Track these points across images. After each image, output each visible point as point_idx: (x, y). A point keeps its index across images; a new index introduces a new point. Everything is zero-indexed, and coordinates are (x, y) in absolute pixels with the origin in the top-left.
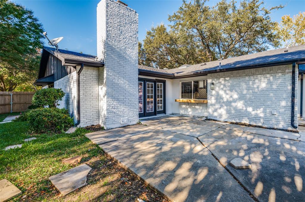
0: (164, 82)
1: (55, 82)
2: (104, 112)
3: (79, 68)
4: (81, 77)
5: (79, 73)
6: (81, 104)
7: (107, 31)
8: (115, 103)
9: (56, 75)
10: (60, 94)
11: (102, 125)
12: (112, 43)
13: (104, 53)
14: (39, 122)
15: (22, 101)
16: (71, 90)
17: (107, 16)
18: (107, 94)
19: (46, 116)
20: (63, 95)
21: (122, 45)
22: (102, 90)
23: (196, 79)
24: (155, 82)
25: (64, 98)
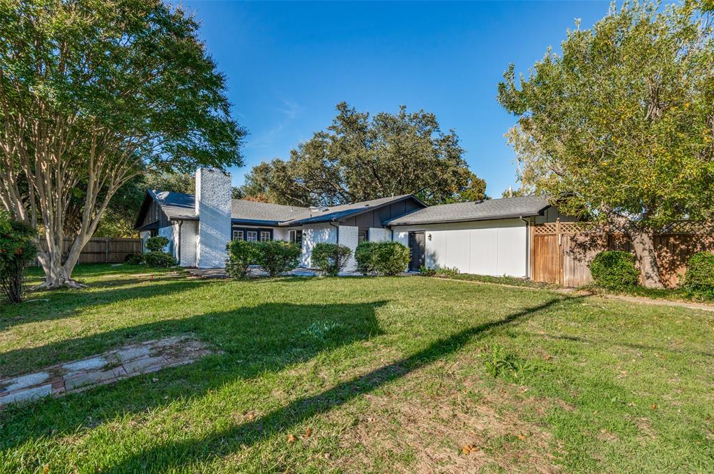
0: (271, 231)
1: (160, 229)
2: (198, 257)
3: (180, 222)
4: (182, 229)
5: (180, 226)
6: (181, 249)
7: (202, 194)
8: (207, 249)
9: (161, 222)
10: (165, 241)
11: (197, 266)
12: (206, 202)
13: (200, 210)
14: (152, 260)
15: (118, 249)
16: (174, 238)
17: (202, 182)
18: (201, 242)
19: (157, 256)
20: (168, 242)
21: (215, 203)
22: (197, 239)
23: (299, 228)
24: (259, 231)
25: (168, 245)
